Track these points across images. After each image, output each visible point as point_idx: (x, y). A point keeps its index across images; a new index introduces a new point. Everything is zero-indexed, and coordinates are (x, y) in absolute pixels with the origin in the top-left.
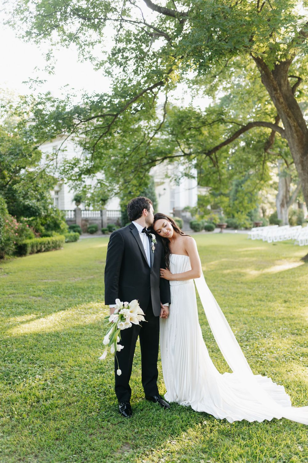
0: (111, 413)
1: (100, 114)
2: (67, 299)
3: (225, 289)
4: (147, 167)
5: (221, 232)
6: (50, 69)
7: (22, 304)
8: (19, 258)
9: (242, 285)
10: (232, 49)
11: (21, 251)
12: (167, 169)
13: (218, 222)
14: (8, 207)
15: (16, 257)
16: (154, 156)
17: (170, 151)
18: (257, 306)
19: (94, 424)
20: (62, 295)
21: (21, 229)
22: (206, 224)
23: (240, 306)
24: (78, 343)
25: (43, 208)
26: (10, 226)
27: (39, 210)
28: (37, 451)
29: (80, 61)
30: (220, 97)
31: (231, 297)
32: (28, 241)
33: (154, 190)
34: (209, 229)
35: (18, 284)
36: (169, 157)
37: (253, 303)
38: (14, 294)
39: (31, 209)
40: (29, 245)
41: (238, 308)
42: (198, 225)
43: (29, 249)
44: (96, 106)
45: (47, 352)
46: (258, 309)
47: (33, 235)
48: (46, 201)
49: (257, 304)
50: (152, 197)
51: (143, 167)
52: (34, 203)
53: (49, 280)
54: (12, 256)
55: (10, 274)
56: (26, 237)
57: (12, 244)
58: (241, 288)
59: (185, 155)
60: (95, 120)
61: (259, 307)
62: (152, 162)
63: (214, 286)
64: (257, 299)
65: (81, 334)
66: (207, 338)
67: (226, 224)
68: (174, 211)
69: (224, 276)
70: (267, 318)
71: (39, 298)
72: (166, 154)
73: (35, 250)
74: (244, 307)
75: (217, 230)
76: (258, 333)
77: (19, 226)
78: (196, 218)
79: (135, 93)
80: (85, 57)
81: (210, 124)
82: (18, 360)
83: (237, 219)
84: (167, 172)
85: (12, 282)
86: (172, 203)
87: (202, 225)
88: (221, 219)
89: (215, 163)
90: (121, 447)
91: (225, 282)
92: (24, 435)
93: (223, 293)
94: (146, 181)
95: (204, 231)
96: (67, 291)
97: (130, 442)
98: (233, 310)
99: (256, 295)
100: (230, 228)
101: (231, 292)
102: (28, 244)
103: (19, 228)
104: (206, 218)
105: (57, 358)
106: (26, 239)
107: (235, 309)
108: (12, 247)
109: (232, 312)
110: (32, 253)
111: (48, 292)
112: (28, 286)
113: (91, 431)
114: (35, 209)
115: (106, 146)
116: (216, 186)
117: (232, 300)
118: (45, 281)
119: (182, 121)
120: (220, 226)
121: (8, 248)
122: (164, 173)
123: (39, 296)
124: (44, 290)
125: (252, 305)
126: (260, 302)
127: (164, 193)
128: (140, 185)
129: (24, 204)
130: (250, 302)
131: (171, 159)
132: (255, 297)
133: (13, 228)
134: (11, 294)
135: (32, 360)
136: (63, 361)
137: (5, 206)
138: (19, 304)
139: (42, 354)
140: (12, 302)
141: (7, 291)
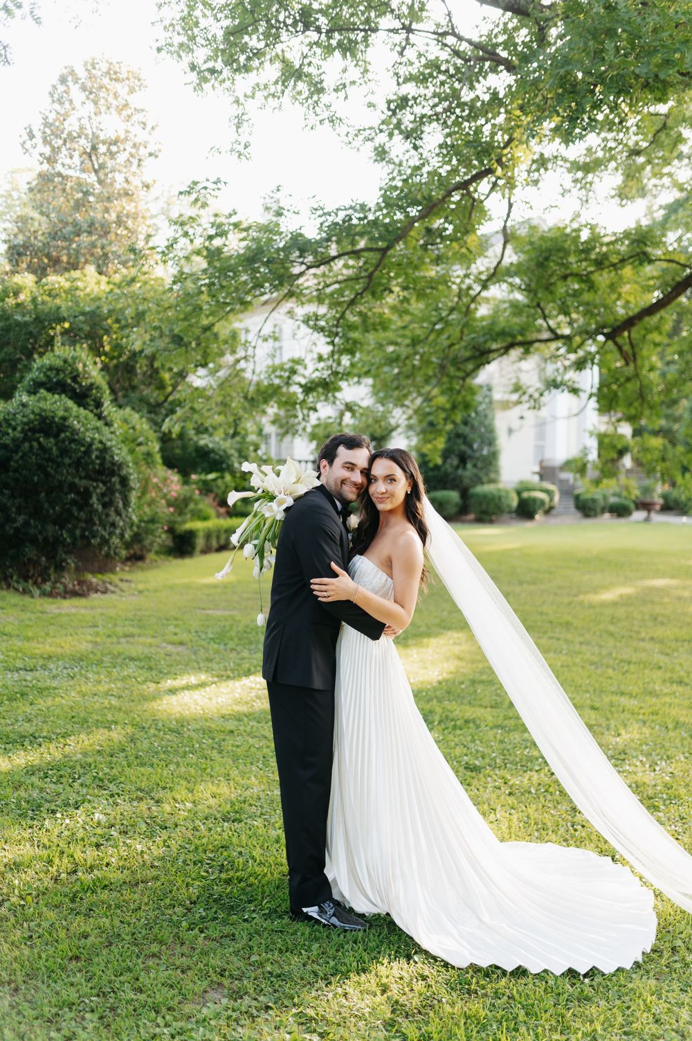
0: (216, 912)
1: (349, 248)
2: (238, 653)
3: (604, 652)
4: (470, 366)
5: (647, 520)
6: (241, 148)
7: (139, 660)
8: (179, 562)
9: (647, 645)
10: (650, 80)
11: (182, 545)
12: (520, 370)
14: (162, 450)
15: (171, 558)
16: (485, 342)
17: (524, 330)
18: (666, 694)
19: (166, 933)
20: (231, 645)
21: (182, 497)
22: (613, 500)
23: (622, 694)
24: (215, 751)
25: (236, 454)
26: (160, 490)
27: (229, 457)
28: (20, 979)
29: (309, 127)
30: (663, 203)
31: (610, 671)
32: (198, 525)
33: (493, 419)
34: (620, 511)
35: (149, 616)
36: (521, 344)
37: (657, 688)
38: (132, 636)
39: (212, 455)
40: (201, 534)
41: (615, 698)
42: (594, 501)
43: (200, 542)
44: (342, 232)
45: (142, 765)
46: (664, 704)
47: (212, 512)
48: (244, 438)
49: (666, 691)
50: (487, 435)
51: (460, 366)
52: (218, 443)
53: (218, 609)
54: (162, 557)
55: (146, 593)
56: (193, 515)
57: (160, 530)
58: (644, 650)
59: (558, 337)
60: (339, 263)
61: (667, 699)
62: (481, 356)
63: (581, 643)
64: (671, 678)
65: (232, 732)
66: (511, 763)
67: (660, 501)
68: (542, 468)
70: (677, 725)
71: (180, 649)
72: (514, 336)
73: (214, 544)
74: (631, 696)
75: (639, 515)
76: (641, 758)
77: (181, 492)
78: (585, 487)
80: (320, 118)
81: (614, 265)
82: (74, 778)
83: (682, 488)
84: (518, 378)
85: (140, 610)
86: (540, 449)
87: (601, 503)
89: (630, 357)
90: (206, 992)
91: (612, 635)
92: (9, 940)
93: (595, 659)
94: (468, 398)
95: (607, 515)
96: (245, 635)
97: (226, 982)
98: (602, 701)
99: (672, 671)
100: (674, 512)
101: (616, 659)
102: (198, 530)
103: (179, 495)
105: (155, 778)
106: (192, 520)
107: (607, 700)
108: (160, 537)
109: (597, 705)
110: (206, 550)
111: (203, 636)
112: (167, 620)
113: (155, 948)
114: (221, 456)
116: (633, 411)
117: (609, 678)
118: (208, 612)
119: (547, 259)
120: (645, 506)
121: (151, 537)
122: (510, 379)
123: (181, 644)
124: (197, 632)
125: (652, 693)
126: (675, 687)
127: (521, 427)
128: (454, 407)
129: (196, 443)
130: (652, 685)
131: (526, 347)
132: (668, 675)
133: (164, 496)
134: (126, 636)
135: (101, 780)
136: (164, 788)
137: (156, 447)
138: (132, 659)
139: (127, 769)
140: (119, 654)
141: (119, 630)
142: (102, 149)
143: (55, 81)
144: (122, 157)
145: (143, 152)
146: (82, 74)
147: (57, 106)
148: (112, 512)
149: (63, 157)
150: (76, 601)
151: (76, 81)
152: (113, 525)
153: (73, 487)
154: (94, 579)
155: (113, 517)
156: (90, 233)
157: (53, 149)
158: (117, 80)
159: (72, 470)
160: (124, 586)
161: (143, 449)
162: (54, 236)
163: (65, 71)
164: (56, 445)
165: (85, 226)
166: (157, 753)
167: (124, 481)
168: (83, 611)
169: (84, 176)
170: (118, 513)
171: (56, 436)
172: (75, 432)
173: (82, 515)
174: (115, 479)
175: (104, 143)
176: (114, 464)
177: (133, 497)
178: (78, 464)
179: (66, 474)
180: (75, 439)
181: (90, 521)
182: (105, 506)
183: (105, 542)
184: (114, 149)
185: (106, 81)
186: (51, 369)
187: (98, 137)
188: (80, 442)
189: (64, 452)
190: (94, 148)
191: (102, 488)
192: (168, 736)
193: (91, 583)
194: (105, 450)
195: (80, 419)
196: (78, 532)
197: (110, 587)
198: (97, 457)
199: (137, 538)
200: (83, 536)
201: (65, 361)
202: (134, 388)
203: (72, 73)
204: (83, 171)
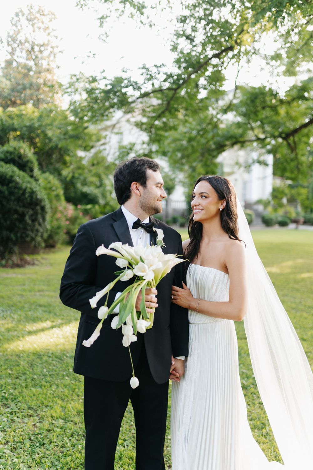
3: (298, 301)
4: (215, 153)
5: (297, 228)
7: (44, 306)
12: (238, 156)
13: (293, 215)
14: (64, 193)
15: (68, 247)
16: (223, 141)
17: (242, 136)
21: (74, 216)
22: (280, 219)
25: (101, 196)
26: (63, 213)
27: (97, 198)
34: (283, 224)
36: (240, 142)
38: (43, 291)
39: (88, 197)
42: (271, 219)
48: (105, 188)
51: (210, 153)
52: (92, 191)
54: (64, 246)
55: (54, 265)
57: (62, 233)
59: (258, 139)
62: (221, 148)
67: (303, 219)
68: (246, 203)
69: (296, 281)
72: (237, 138)
75: (292, 226)
77: (73, 214)
78: (269, 212)
79: (199, 62)
81: (288, 103)
84: (237, 159)
86: (244, 195)
87: (275, 220)
88: (298, 214)
89: (293, 148)
94: (214, 169)
95: (277, 226)
98: (306, 334)
100: (308, 224)
101: (305, 306)
103: (72, 216)
104: (281, 212)
105: (41, 398)
108: (62, 236)
115: (166, 127)
117: (306, 318)
119: (256, 98)
121: (57, 236)
122: (233, 160)
128: (207, 173)
129: (81, 190)
131: (242, 144)
133: (65, 216)
134: (39, 291)
135: (7, 399)
136: (47, 406)
137: (61, 192)
138: (40, 306)
139: (25, 390)
140: (34, 302)
141: (37, 288)
142: (36, 49)
143: (13, 15)
144: (46, 53)
145: (56, 51)
146: (26, 12)
147: (14, 27)
148: (36, 224)
149: (18, 53)
150: (17, 270)
151: (23, 15)
152: (37, 231)
153: (16, 212)
154: (28, 258)
155: (37, 226)
156: (30, 89)
157: (13, 49)
158: (43, 15)
159: (16, 203)
160: (43, 261)
161: (55, 193)
162: (13, 90)
163: (18, 11)
164: (7, 189)
165: (28, 86)
166: (45, 376)
167: (43, 209)
168: (19, 276)
169: (28, 62)
170: (40, 224)
171: (8, 185)
172: (17, 183)
173: (21, 226)
174: (38, 208)
175: (37, 45)
176: (37, 199)
177: (48, 217)
178: (19, 200)
179: (13, 205)
180: (17, 186)
181: (25, 229)
182: (33, 221)
183: (33, 239)
184: (42, 48)
185: (38, 15)
186: (7, 152)
187: (34, 43)
188: (20, 188)
189: (11, 193)
190: (33, 48)
191: (31, 212)
192: (54, 362)
193: (26, 260)
194: (33, 193)
195: (20, 176)
196: (19, 235)
197: (36, 262)
198: (29, 196)
199: (50, 237)
200: (22, 237)
201: (15, 149)
202: (51, 164)
203: (21, 11)
204: (27, 59)
